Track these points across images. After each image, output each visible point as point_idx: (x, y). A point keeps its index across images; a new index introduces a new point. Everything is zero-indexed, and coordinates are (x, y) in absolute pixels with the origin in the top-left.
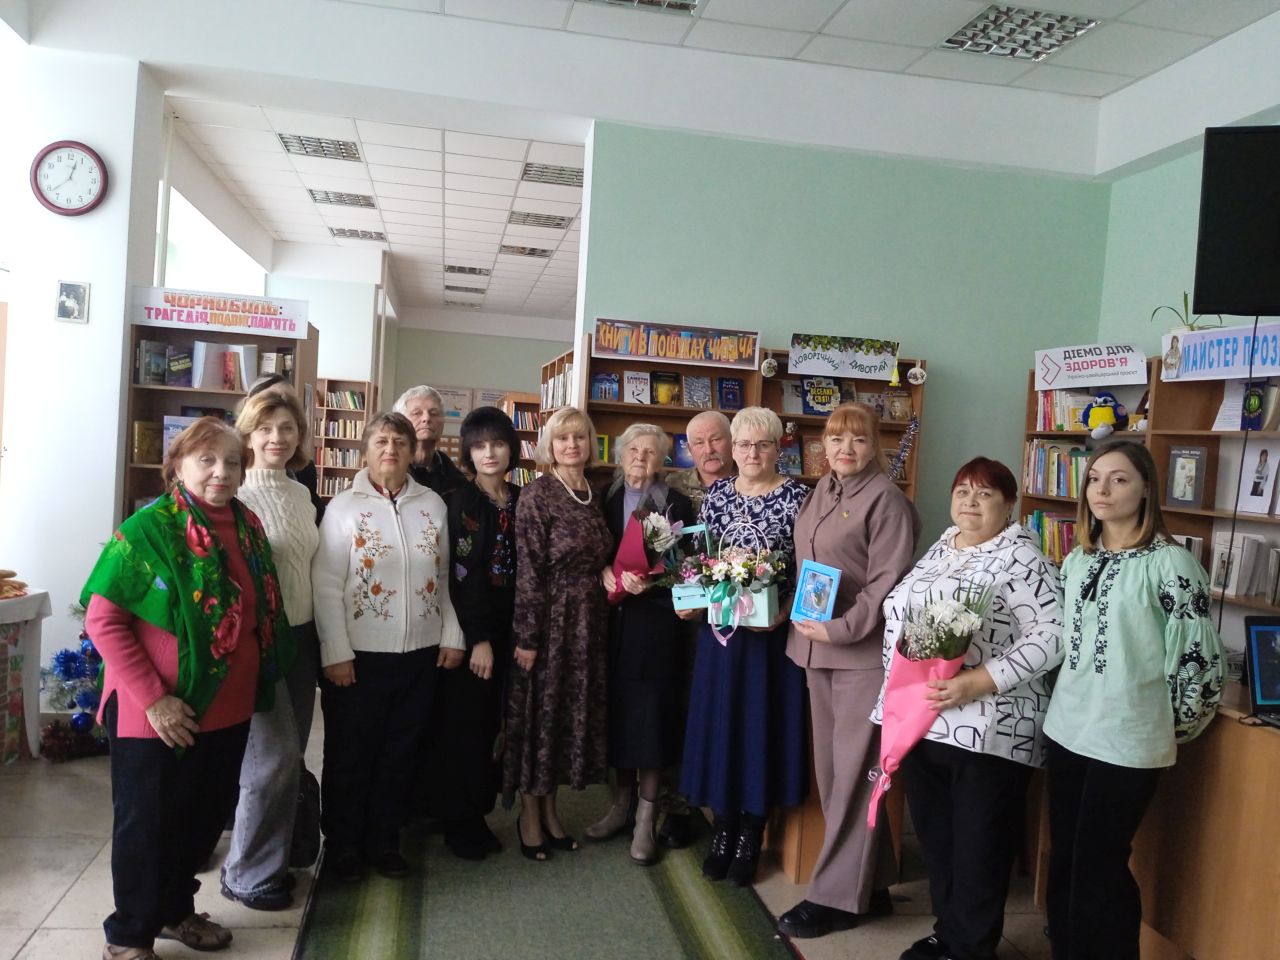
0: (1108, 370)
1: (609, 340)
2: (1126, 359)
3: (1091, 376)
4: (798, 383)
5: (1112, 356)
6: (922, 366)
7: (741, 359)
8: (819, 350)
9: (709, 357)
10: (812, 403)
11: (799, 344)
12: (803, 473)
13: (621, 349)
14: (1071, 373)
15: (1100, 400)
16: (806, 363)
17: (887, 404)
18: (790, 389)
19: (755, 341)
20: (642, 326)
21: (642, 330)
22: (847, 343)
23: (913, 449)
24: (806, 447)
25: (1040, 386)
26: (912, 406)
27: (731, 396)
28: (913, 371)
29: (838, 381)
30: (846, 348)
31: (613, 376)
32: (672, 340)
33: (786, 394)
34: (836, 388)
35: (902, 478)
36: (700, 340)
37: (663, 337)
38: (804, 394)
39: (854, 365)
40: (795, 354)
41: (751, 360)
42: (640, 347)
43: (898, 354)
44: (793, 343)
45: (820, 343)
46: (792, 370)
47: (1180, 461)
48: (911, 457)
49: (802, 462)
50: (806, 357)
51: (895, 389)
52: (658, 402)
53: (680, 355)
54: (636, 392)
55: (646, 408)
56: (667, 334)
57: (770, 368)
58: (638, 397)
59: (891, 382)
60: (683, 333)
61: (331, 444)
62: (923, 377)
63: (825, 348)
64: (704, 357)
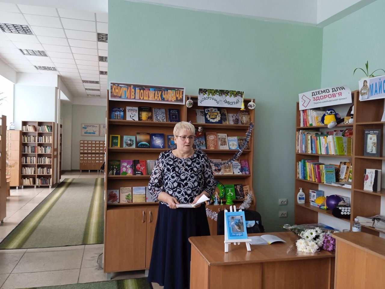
0: (333, 98)
1: (117, 92)
2: (341, 93)
3: (325, 102)
4: (203, 110)
5: (335, 92)
6: (254, 102)
7: (177, 100)
8: (211, 95)
9: (163, 99)
10: (209, 119)
11: (202, 93)
12: (206, 148)
13: (123, 96)
14: (316, 102)
15: (329, 112)
16: (205, 101)
17: (240, 118)
18: (200, 113)
19: (183, 92)
20: (132, 86)
21: (132, 88)
22: (222, 92)
23: (251, 136)
24: (207, 137)
25: (301, 108)
26: (250, 119)
27: (174, 117)
28: (250, 103)
29: (219, 109)
30: (222, 94)
31: (121, 109)
32: (146, 92)
33: (198, 115)
34: (219, 112)
35: (247, 149)
36: (159, 92)
37: (142, 91)
38: (206, 115)
39: (226, 102)
40: (200, 97)
41: (181, 100)
42: (132, 95)
43: (243, 96)
44: (199, 93)
45: (211, 92)
46: (199, 104)
47: (369, 136)
48: (251, 140)
49: (206, 144)
50: (205, 99)
51: (243, 111)
52: (142, 120)
53: (150, 99)
54: (132, 115)
55: (136, 122)
56: (144, 89)
57: (190, 104)
58: (133, 118)
59: (241, 108)
60: (151, 89)
61: (40, 145)
62: (254, 106)
63: (213, 95)
64: (161, 100)
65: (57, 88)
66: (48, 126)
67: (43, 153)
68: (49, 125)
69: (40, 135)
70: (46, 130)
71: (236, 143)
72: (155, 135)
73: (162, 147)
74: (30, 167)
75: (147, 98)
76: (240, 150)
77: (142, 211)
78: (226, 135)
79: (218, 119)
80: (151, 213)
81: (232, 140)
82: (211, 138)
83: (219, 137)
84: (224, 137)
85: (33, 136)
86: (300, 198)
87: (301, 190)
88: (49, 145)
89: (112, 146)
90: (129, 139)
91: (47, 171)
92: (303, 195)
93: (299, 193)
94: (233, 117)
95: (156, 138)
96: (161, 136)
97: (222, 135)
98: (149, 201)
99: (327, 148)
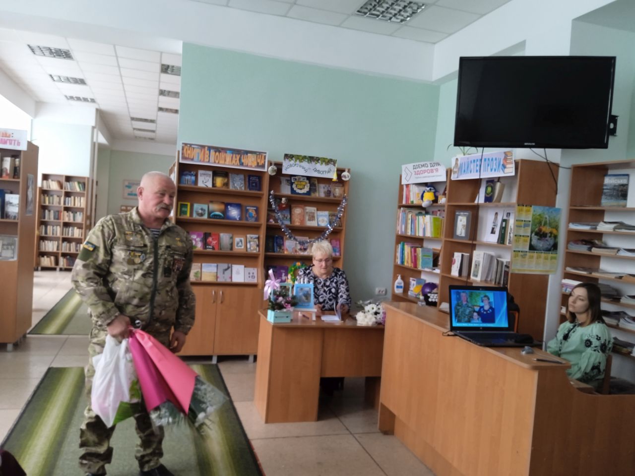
0: (431, 174)
1: (189, 154)
2: (437, 169)
3: (424, 177)
4: (289, 179)
5: (432, 168)
6: (349, 171)
7: (258, 166)
8: (298, 162)
9: (242, 164)
10: (295, 189)
11: (288, 159)
12: (291, 223)
13: (196, 159)
14: (417, 176)
15: (428, 189)
16: (290, 168)
17: (332, 190)
18: (285, 182)
19: (265, 157)
20: (206, 148)
21: (206, 150)
22: (311, 159)
23: (344, 212)
24: (293, 210)
25: (404, 182)
27: (254, 184)
28: (344, 174)
29: (309, 178)
30: (311, 162)
31: (192, 173)
32: (223, 155)
33: (282, 184)
34: (308, 181)
35: (339, 226)
36: (237, 155)
37: (217, 153)
38: (292, 184)
39: (316, 170)
40: (285, 163)
41: (263, 166)
42: (206, 158)
43: (336, 165)
44: (285, 159)
45: (298, 159)
46: (284, 172)
47: (460, 218)
48: (344, 215)
49: (291, 218)
50: (291, 166)
51: (335, 182)
52: (216, 187)
53: (227, 163)
54: (205, 181)
55: (209, 189)
56: (220, 152)
57: (273, 170)
58: (205, 184)
59: (332, 179)
60: (228, 152)
61: (67, 209)
62: (348, 177)
63: (301, 161)
64: (239, 164)
65: (93, 128)
66: (79, 183)
67: (72, 221)
68: (82, 181)
69: (68, 194)
70: (77, 188)
71: (326, 219)
72: (231, 205)
73: (238, 219)
74: (51, 240)
75: (223, 162)
76: (330, 228)
77: (213, 290)
78: (315, 209)
79: (306, 190)
80: (223, 293)
81: (321, 216)
82: (297, 211)
83: (307, 211)
84: (313, 211)
85: (58, 196)
86: (398, 287)
87: (399, 278)
88: (80, 210)
89: (180, 215)
90: (200, 208)
91: (76, 247)
92: (401, 283)
93: (397, 282)
94: (324, 188)
95: (232, 208)
96: (238, 206)
97: (310, 209)
98: (221, 280)
99: (424, 230)
